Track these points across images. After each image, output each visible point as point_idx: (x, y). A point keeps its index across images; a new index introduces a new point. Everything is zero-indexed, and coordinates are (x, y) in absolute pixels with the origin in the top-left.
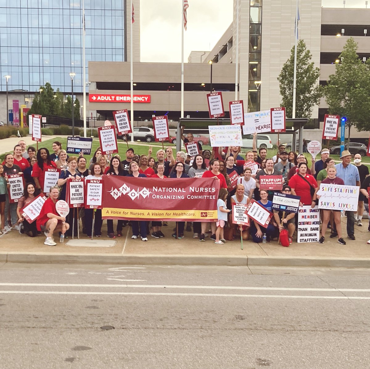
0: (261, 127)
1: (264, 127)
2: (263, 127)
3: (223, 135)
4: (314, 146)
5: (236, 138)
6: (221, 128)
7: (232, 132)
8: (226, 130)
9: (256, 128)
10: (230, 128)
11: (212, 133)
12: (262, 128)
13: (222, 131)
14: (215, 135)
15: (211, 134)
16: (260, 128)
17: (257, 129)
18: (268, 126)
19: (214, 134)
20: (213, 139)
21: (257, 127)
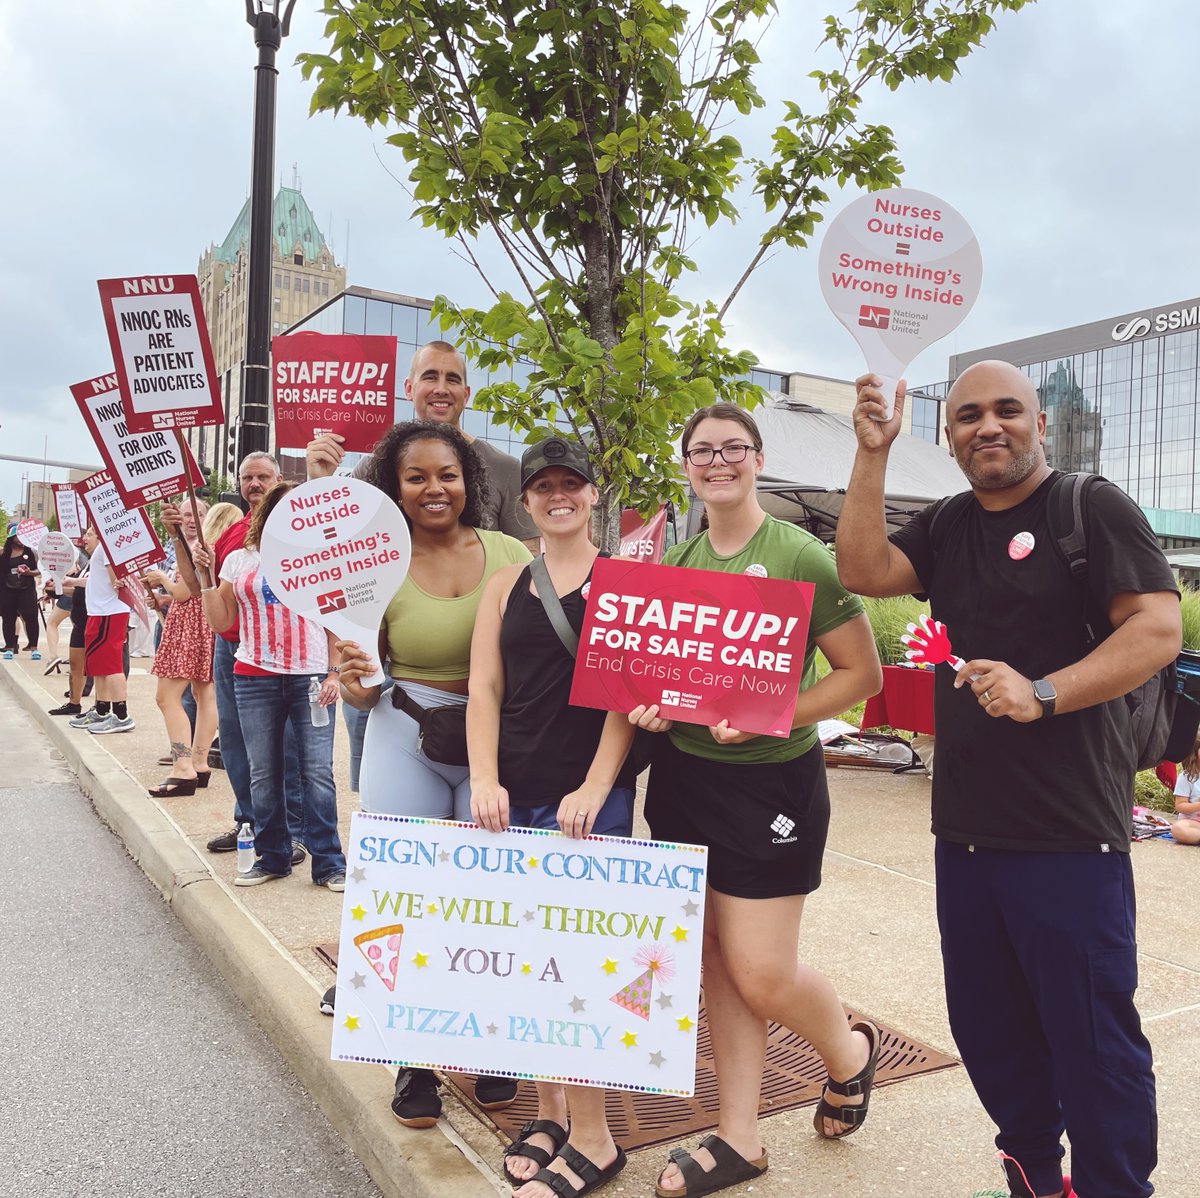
3: (490, 938)
5: (634, 999)
6: (480, 857)
7: (600, 923)
10: (588, 863)
11: (370, 906)
14: (398, 929)
15: (359, 914)
19: (387, 918)
20: (365, 968)
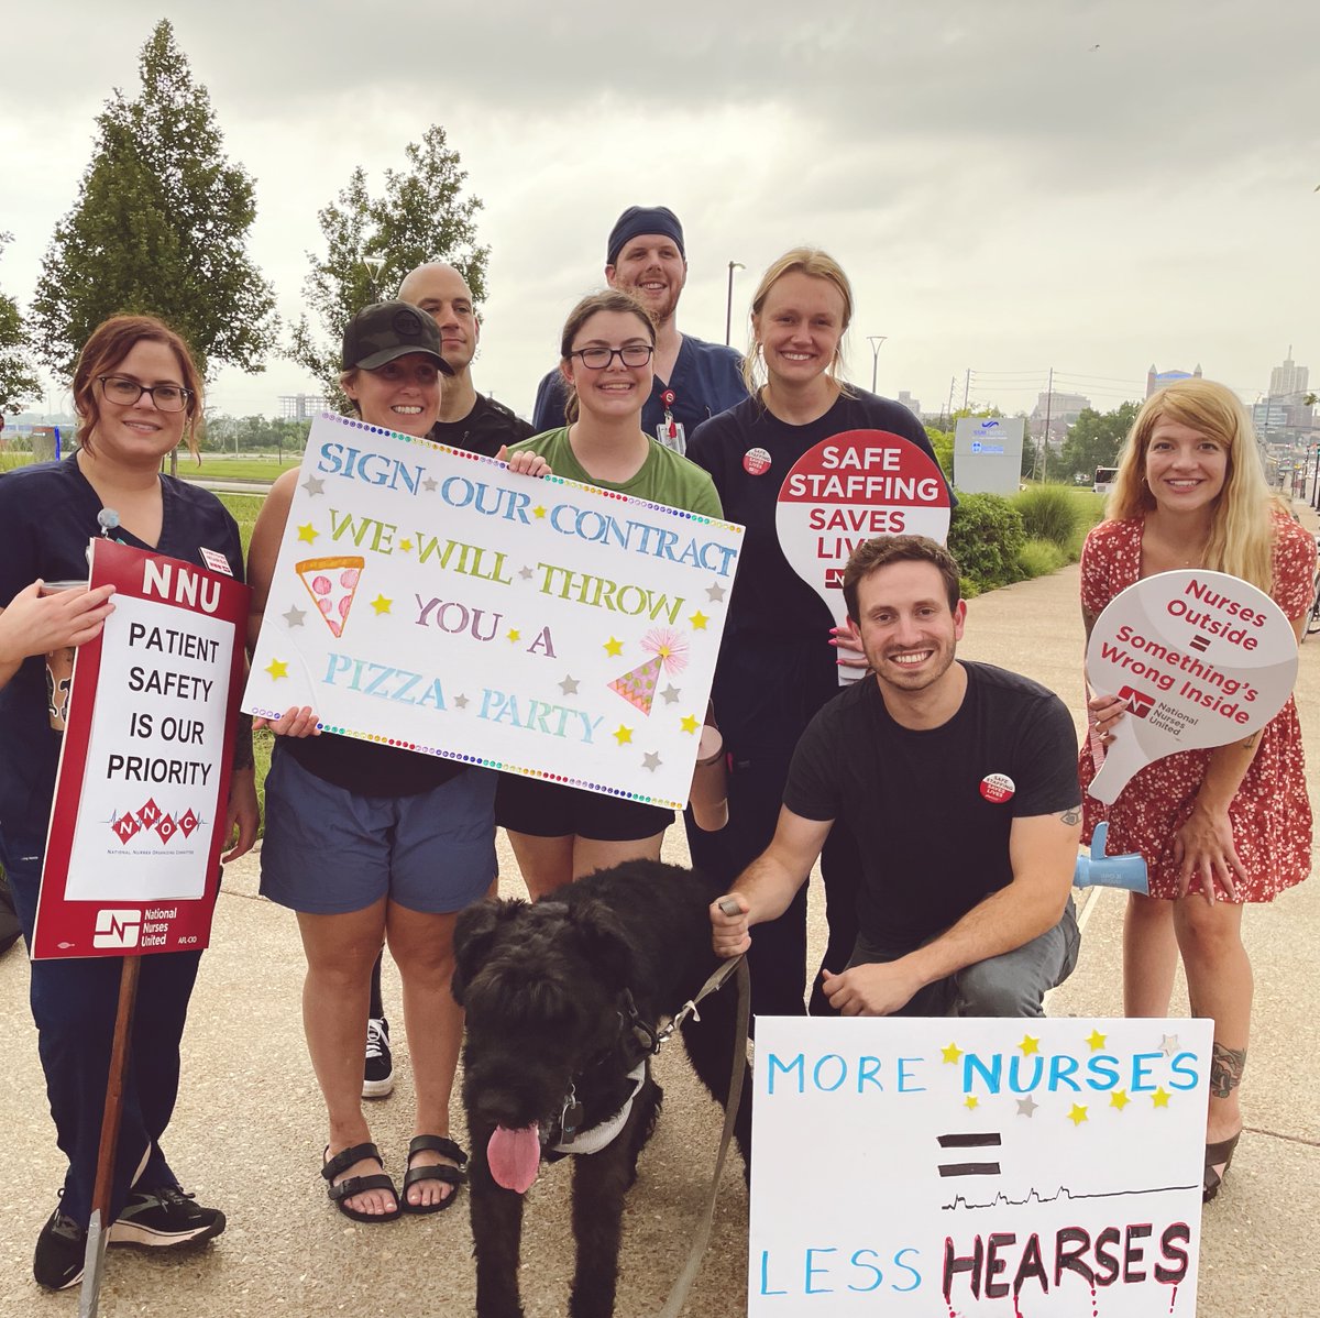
0: (1012, 1256)
1: (1064, 1261)
2: (1049, 1261)
3: (474, 593)
4: (1200, 643)
5: (636, 689)
6: (476, 494)
7: (609, 595)
8: (531, 542)
9: (952, 1265)
10: (606, 524)
11: (324, 528)
12: (1031, 1267)
13: (487, 531)
14: (357, 563)
15: (308, 535)
16: (1007, 1277)
17: (962, 1279)
18: (1115, 1250)
19: (345, 547)
20: (306, 603)
21: (964, 1250)
